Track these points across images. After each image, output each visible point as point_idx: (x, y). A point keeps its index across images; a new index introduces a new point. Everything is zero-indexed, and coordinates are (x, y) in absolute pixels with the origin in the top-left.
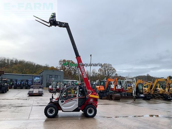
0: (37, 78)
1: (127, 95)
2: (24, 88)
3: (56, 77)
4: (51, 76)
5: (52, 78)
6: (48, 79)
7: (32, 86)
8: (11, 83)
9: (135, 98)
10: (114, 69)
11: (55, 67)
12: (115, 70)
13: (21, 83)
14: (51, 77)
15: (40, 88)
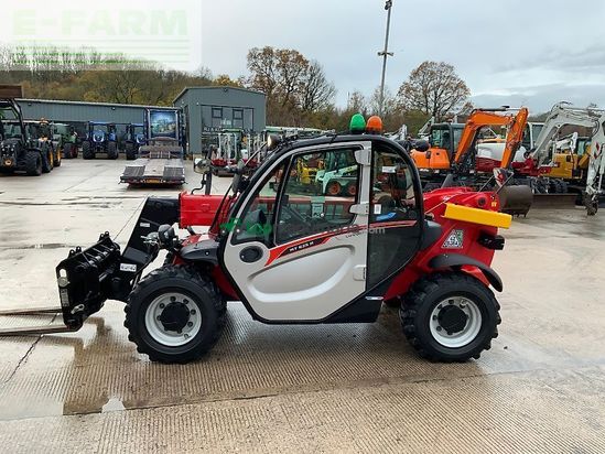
0: (161, 117)
1: (552, 189)
2: (123, 158)
3: (238, 114)
4: (218, 111)
5: (222, 118)
6: (208, 124)
7: (145, 148)
8: (73, 137)
9: (595, 205)
10: (461, 86)
11: (234, 79)
12: (464, 87)
13: (107, 136)
14: (217, 113)
15: (175, 155)
